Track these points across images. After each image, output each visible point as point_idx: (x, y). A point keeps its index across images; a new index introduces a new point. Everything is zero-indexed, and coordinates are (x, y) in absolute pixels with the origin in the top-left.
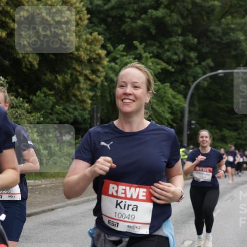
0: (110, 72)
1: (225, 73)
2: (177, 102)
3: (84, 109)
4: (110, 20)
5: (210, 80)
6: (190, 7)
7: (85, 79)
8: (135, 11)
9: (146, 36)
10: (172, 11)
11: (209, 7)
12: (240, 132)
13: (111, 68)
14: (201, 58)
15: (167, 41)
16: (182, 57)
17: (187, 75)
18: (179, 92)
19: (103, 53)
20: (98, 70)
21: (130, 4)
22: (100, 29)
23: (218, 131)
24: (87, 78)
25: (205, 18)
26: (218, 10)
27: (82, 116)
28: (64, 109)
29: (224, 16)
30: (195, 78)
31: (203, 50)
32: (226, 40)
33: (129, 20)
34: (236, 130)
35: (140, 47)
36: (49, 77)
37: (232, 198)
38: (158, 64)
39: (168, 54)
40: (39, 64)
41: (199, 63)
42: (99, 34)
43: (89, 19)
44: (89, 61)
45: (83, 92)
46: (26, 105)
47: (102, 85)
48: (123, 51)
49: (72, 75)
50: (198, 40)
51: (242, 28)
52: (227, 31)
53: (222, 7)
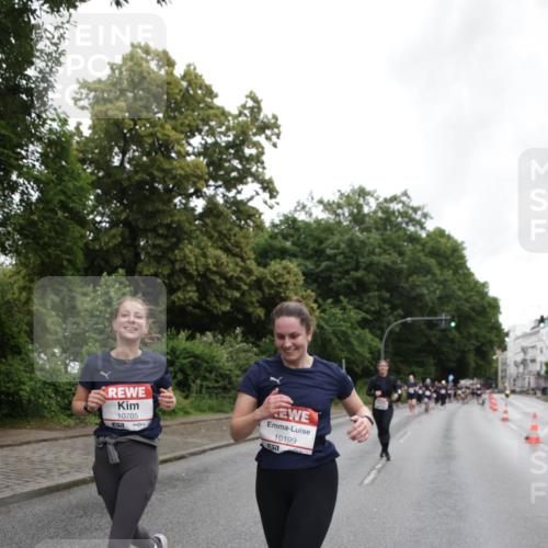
0: (321, 321)
1: (413, 321)
2: (375, 344)
4: (320, 280)
5: (401, 327)
6: (383, 268)
8: (340, 273)
9: (349, 292)
10: (369, 272)
11: (399, 269)
13: (321, 318)
14: (394, 308)
15: (366, 295)
16: (378, 308)
17: (382, 322)
18: (377, 336)
19: (315, 306)
21: (335, 267)
22: (313, 288)
25: (395, 277)
26: (405, 271)
29: (410, 275)
30: (389, 324)
31: (395, 302)
32: (413, 294)
33: (335, 280)
35: (345, 300)
38: (359, 314)
39: (367, 306)
41: (392, 313)
42: (312, 291)
43: (305, 280)
46: (255, 349)
48: (331, 304)
50: (391, 295)
51: (425, 284)
52: (414, 287)
53: (409, 269)
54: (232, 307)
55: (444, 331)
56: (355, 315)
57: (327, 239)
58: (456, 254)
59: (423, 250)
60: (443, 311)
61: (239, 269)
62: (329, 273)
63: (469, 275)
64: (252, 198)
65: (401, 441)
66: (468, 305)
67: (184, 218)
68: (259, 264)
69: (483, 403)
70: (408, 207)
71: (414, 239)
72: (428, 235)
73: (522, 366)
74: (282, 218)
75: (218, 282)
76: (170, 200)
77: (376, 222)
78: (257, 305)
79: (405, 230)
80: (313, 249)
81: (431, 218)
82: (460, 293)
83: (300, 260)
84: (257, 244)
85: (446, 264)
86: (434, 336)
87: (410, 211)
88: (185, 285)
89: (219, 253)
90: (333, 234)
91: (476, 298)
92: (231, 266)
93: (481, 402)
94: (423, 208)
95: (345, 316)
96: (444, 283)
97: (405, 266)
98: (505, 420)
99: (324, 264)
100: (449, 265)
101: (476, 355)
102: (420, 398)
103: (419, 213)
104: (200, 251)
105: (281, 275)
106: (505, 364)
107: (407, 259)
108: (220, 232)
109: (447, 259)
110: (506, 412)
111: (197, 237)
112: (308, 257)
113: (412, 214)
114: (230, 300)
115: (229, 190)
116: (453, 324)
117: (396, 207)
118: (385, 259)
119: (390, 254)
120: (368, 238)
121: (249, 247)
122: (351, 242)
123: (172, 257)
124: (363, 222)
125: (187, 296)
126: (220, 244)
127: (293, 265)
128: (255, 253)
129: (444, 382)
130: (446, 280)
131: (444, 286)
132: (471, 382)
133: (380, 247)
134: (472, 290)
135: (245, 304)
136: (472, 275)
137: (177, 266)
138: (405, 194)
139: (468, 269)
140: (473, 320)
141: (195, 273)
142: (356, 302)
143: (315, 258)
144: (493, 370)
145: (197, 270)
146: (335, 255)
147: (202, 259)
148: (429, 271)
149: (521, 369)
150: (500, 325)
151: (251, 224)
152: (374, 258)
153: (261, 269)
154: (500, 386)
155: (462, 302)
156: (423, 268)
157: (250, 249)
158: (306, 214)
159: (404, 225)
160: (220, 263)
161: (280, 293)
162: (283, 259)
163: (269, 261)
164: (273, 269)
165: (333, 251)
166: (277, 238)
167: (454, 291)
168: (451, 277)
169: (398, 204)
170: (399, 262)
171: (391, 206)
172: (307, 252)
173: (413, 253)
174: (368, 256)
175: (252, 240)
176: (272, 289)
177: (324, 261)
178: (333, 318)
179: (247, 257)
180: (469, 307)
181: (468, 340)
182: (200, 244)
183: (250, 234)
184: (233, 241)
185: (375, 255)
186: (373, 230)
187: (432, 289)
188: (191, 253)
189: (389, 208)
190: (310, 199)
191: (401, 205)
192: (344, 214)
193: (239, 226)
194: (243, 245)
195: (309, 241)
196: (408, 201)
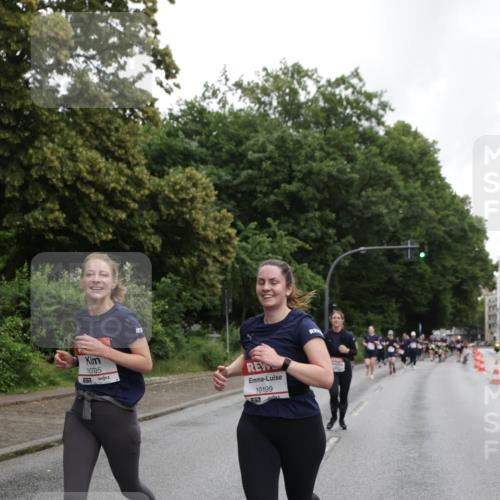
0: (242, 253)
1: (368, 251)
2: (316, 283)
3: (214, 295)
4: (239, 195)
5: (352, 259)
6: (326, 180)
7: (214, 262)
8: (266, 185)
9: (279, 212)
10: (307, 185)
11: (348, 180)
12: (386, 315)
13: (243, 248)
14: (341, 234)
15: (303, 217)
16: (319, 234)
17: (326, 254)
18: (318, 273)
19: (233, 232)
20: (228, 251)
21: (261, 178)
22: (230, 206)
23: (362, 315)
24: (215, 260)
25: (343, 192)
26: (356, 183)
27: (211, 302)
28: (192, 295)
29: (364, 188)
30: (335, 256)
31: (344, 226)
32: (368, 214)
33: (260, 195)
34: (382, 313)
35: (274, 224)
36: (174, 260)
37: (380, 388)
38: (293, 242)
39: (305, 231)
40: (162, 246)
41: (339, 240)
42: (228, 211)
43: (216, 196)
44: (218, 241)
45: (212, 276)
47: (233, 268)
48: (255, 229)
49: (199, 256)
50: (337, 215)
51: (384, 201)
52: (368, 204)
53: (361, 179)
54: (114, 234)
55: (409, 264)
56: (289, 244)
57: (248, 139)
58: (427, 158)
59: (381, 154)
60: (408, 237)
61: (124, 179)
62: (252, 187)
63: (444, 187)
65: (356, 414)
66: (444, 228)
68: (152, 173)
70: (360, 92)
71: (368, 138)
72: (387, 133)
74: (184, 107)
75: (92, 196)
76: (18, 75)
77: (316, 115)
78: (151, 230)
79: (356, 125)
80: (227, 152)
81: (392, 110)
82: (432, 212)
83: (210, 166)
84: (149, 145)
85: (411, 173)
86: (397, 270)
87: (363, 99)
88: (45, 201)
89: (94, 154)
90: (256, 131)
91: (451, 218)
92: (113, 175)
93: (462, 359)
94: (381, 95)
95: (275, 246)
96: (409, 198)
97: (356, 176)
98: (495, 382)
99: (244, 174)
100: (417, 174)
101: (454, 296)
102: (381, 355)
103: (376, 101)
104: (67, 153)
105: (183, 189)
106: (493, 307)
107: (357, 167)
108: (95, 126)
109: (414, 166)
110: (496, 372)
111: (61, 130)
112: (222, 164)
113: (365, 105)
114: (112, 223)
116: (422, 255)
117: (343, 92)
118: (329, 166)
119: (334, 159)
120: (306, 137)
121: (138, 148)
122: (281, 143)
123: (26, 162)
124: (297, 116)
125: (51, 217)
126: (96, 142)
127: (201, 175)
128: (146, 156)
129: (413, 334)
130: (412, 196)
131: (409, 202)
132: (448, 332)
133: (322, 149)
134: (447, 207)
135: (135, 229)
136: (448, 187)
137: (34, 173)
138: (356, 74)
139: (443, 179)
140: (448, 248)
141: (61, 185)
142: (289, 226)
143: (232, 165)
144: (477, 316)
145: (63, 180)
146: (261, 161)
147: (70, 163)
148: (388, 182)
150: (487, 255)
151: (140, 114)
152: (314, 164)
153: (157, 180)
154: (488, 337)
155: (435, 224)
156: (381, 178)
157: (139, 152)
158: (219, 103)
159: (354, 119)
160: (96, 169)
161: (183, 213)
162: (187, 166)
163: (166, 168)
164: (172, 179)
165: (256, 155)
166: (178, 136)
167: (422, 209)
168: (420, 189)
169: (346, 89)
170: (348, 170)
171: (337, 91)
172: (220, 157)
173: (367, 158)
174: (306, 163)
175: (142, 138)
176: (173, 208)
177: (243, 169)
178: (258, 248)
179: (135, 162)
180: (445, 232)
181: (443, 276)
182: (66, 141)
183: (138, 129)
184: (114, 139)
185: (315, 161)
186: (312, 125)
187: (392, 207)
188: (52, 153)
189: (334, 95)
190: (224, 81)
191: (350, 90)
192: (271, 104)
193: (123, 117)
194: (129, 144)
195: (222, 140)
196: (361, 84)
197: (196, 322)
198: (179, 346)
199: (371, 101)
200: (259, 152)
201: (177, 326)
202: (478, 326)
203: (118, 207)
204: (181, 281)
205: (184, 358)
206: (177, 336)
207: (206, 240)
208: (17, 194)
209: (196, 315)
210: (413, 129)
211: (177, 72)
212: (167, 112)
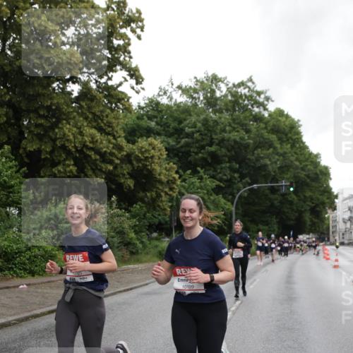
0: (182, 189)
1: (258, 187)
2: (227, 207)
3: (166, 215)
4: (180, 154)
5: (249, 192)
6: (233, 143)
7: (165, 195)
8: (197, 148)
9: (205, 164)
10: (221, 147)
11: (246, 144)
12: (270, 226)
13: (183, 186)
14: (242, 177)
15: (219, 167)
16: (229, 177)
17: (233, 189)
18: (228, 201)
19: (177, 176)
20: (174, 188)
21: (193, 143)
22: (175, 161)
23: (255, 226)
24: (166, 193)
25: (243, 151)
26: (251, 146)
27: (164, 219)
28: (152, 215)
29: (256, 148)
30: (239, 190)
31: (244, 172)
32: (258, 165)
33: (193, 154)
34: (267, 225)
35: (202, 171)
36: (141, 194)
37: (267, 271)
38: (213, 182)
39: (220, 175)
40: (134, 186)
41: (241, 181)
42: (174, 164)
43: (167, 155)
44: (168, 182)
45: (164, 203)
46: (127, 214)
47: (177, 198)
48: (190, 174)
49: (156, 192)
50: (240, 165)
51: (268, 157)
52: (258, 159)
53: (255, 143)
55: (283, 195)
56: (211, 183)
57: (185, 120)
58: (294, 130)
59: (266, 128)
60: (283, 178)
61: (111, 146)
62: (188, 149)
63: (304, 147)
64: (120, 84)
65: (251, 287)
66: (302, 172)
67: (63, 101)
68: (128, 142)
69: (318, 254)
70: (253, 91)
71: (258, 118)
72: (270, 115)
73: (349, 222)
74: (147, 102)
75: (93, 156)
76: (49, 85)
77: (226, 105)
78: (128, 176)
79: (251, 111)
80: (173, 128)
81: (273, 101)
82: (297, 163)
83: (163, 137)
84: (126, 125)
85: (285, 139)
86: (276, 199)
87: (255, 95)
88: (65, 160)
89: (94, 131)
90: (190, 115)
91: (309, 167)
92: (105, 144)
93: (316, 253)
94: (266, 93)
95: (202, 184)
96: (284, 155)
97: (251, 141)
98: (336, 267)
99: (183, 141)
100: (288, 140)
101: (311, 214)
103: (262, 96)
104: (78, 131)
105: (147, 151)
106: (335, 221)
107: (252, 136)
108: (94, 114)
109: (286, 135)
110: (337, 260)
111: (74, 117)
112: (170, 135)
113: (256, 98)
114: (104, 172)
115: (101, 77)
117: (243, 91)
118: (235, 136)
119: (238, 131)
120: (220, 118)
121: (120, 127)
122: (205, 122)
123: (53, 137)
124: (215, 105)
125: (68, 169)
127: (157, 142)
128: (124, 131)
129: (286, 237)
130: (285, 153)
131: (284, 157)
132: (308, 236)
133: (230, 125)
134: (307, 159)
135: (118, 176)
136: (307, 147)
137: (58, 143)
138: (250, 80)
139: (304, 143)
140: (307, 185)
141: (74, 150)
142: (211, 172)
143: (176, 136)
144: (325, 226)
145: (75, 147)
146: (193, 133)
147: (79, 137)
148: (271, 145)
149: (348, 225)
150: (331, 189)
151: (121, 106)
152: (225, 135)
153: (131, 146)
154: (332, 239)
155: (299, 171)
156: (266, 143)
157: (120, 129)
158: (168, 98)
159: (250, 107)
160: (95, 140)
161: (147, 165)
162: (149, 137)
163: (136, 138)
164: (140, 145)
165: (190, 130)
166: (143, 119)
167: (292, 162)
168: (290, 150)
169: (244, 89)
170: (246, 138)
171: (239, 90)
172: (169, 131)
173: (258, 131)
174: (220, 134)
175: (122, 121)
176: (140, 162)
177: (183, 138)
178: (192, 186)
179: (118, 135)
180: (305, 175)
181: (305, 202)
182: (77, 124)
183: (120, 115)
184: (105, 122)
185: (226, 132)
186: (224, 111)
187: (273, 160)
188: (69, 132)
189: (237, 92)
190: (171, 85)
191: (247, 90)
192: (199, 98)
193: (111, 108)
194: (114, 125)
195: (170, 121)
196: (253, 86)
197: (155, 231)
198: (145, 246)
199: (260, 96)
200: (192, 128)
201: (143, 234)
202: (326, 232)
203: (108, 163)
204: (146, 207)
205: (147, 253)
206: (144, 240)
207: (160, 182)
208: (49, 156)
209: (155, 227)
210: (286, 113)
211: (143, 81)
212: (137, 104)
